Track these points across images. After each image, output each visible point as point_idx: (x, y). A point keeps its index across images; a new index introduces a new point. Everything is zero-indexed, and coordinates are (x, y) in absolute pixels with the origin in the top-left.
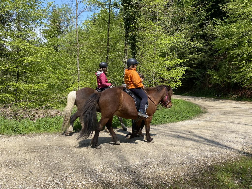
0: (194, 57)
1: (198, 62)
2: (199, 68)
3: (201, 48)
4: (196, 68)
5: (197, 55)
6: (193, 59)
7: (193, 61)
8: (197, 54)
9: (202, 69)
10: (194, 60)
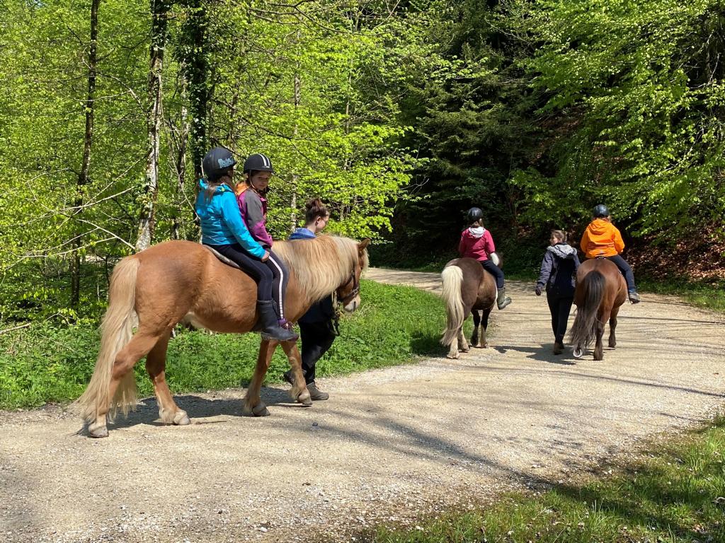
0: (464, 119)
1: (478, 139)
2: (486, 164)
3: (491, 86)
4: (472, 161)
5: (477, 110)
6: (460, 129)
7: (461, 136)
8: (474, 106)
9: (495, 168)
10: (465, 131)
